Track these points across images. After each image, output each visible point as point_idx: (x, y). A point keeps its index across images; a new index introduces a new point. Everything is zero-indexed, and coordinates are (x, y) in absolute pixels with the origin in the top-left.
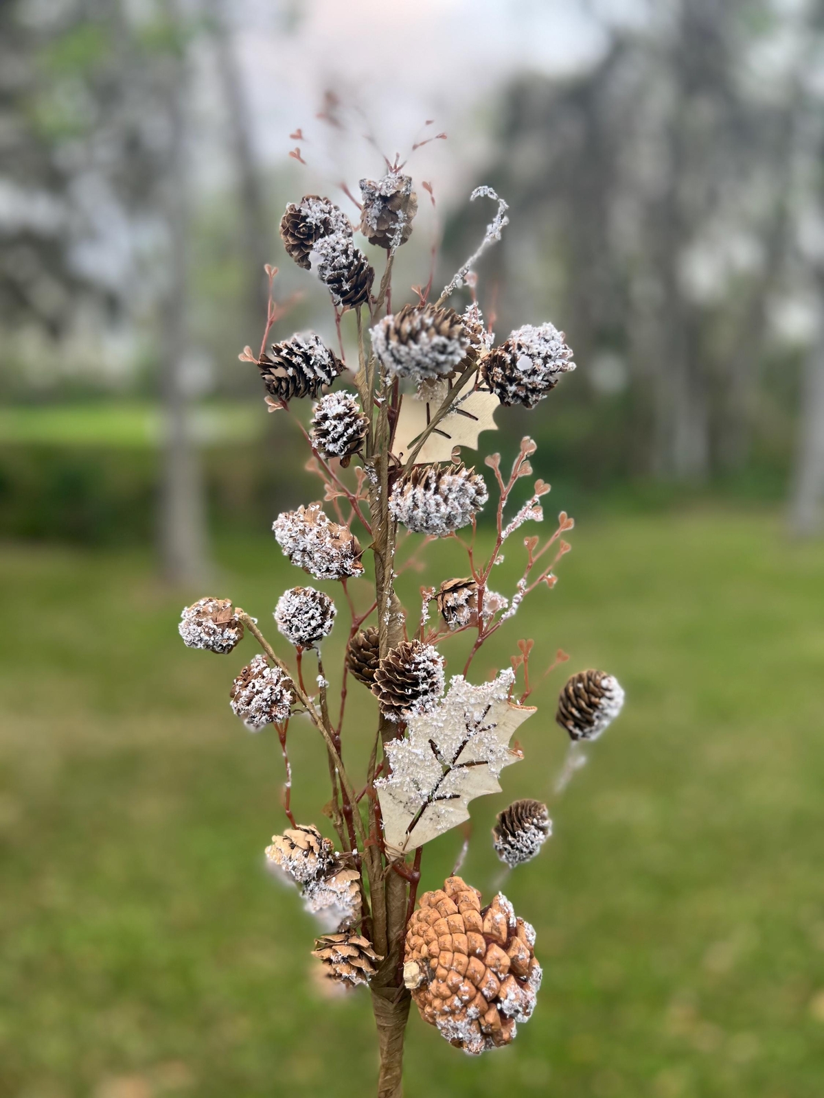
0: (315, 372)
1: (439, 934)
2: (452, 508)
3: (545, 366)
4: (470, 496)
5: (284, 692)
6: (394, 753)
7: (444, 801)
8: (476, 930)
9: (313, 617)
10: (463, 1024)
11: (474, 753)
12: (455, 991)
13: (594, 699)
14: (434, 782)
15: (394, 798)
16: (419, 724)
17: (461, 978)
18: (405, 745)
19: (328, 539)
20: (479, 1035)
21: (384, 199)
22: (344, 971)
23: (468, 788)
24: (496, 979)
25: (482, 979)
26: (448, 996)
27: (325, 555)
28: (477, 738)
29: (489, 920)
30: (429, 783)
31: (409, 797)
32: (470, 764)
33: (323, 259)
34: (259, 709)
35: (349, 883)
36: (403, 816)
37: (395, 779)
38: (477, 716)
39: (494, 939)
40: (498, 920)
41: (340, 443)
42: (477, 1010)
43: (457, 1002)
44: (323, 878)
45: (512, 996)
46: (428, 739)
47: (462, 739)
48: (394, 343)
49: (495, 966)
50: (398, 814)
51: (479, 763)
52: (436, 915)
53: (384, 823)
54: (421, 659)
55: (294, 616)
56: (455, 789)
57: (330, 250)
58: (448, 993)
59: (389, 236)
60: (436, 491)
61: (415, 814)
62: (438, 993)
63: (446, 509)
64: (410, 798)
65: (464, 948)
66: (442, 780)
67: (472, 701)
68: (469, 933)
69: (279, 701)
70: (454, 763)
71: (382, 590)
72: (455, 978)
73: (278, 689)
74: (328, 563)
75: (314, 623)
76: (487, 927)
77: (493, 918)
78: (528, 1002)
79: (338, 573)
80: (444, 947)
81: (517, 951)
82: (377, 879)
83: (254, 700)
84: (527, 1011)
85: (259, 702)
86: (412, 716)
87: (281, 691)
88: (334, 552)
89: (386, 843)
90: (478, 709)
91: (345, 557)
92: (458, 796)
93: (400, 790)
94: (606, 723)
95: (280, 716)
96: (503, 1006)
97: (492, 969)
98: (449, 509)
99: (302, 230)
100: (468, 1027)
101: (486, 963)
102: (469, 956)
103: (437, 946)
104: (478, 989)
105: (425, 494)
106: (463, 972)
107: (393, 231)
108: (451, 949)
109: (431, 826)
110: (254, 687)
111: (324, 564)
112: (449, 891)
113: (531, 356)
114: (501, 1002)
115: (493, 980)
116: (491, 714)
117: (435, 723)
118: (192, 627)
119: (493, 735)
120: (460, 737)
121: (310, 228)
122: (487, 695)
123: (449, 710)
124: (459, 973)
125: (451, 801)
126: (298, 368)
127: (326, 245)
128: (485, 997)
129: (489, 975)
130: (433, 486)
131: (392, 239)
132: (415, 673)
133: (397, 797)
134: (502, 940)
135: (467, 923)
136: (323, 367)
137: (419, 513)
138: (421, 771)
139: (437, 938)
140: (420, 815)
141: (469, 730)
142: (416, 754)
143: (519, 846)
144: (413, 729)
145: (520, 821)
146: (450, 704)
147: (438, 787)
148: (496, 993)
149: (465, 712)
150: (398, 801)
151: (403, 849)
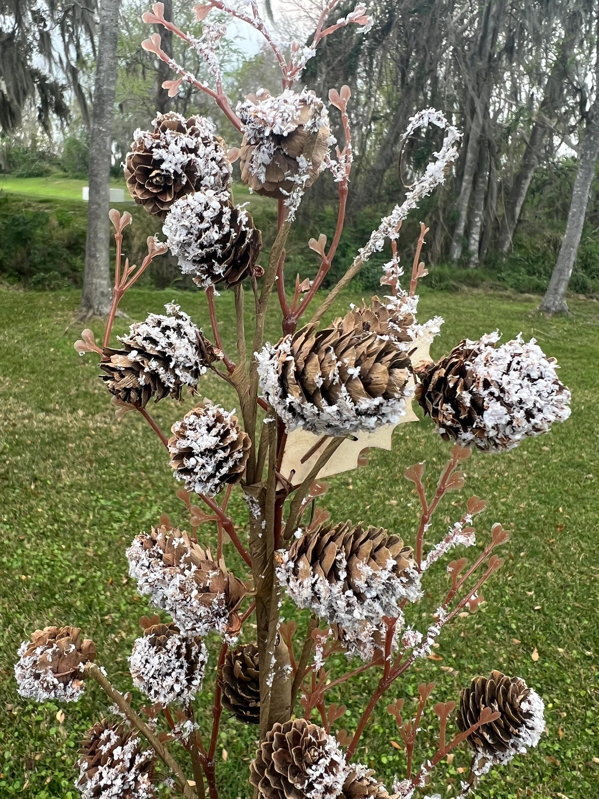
3: (529, 422)
21: (278, 139)
33: (185, 232)
57: (195, 220)
59: (284, 192)
99: (154, 180)
107: (290, 186)
113: (509, 406)
121: (167, 178)
126: (153, 375)
127: (189, 211)
130: (343, 575)
131: (288, 196)
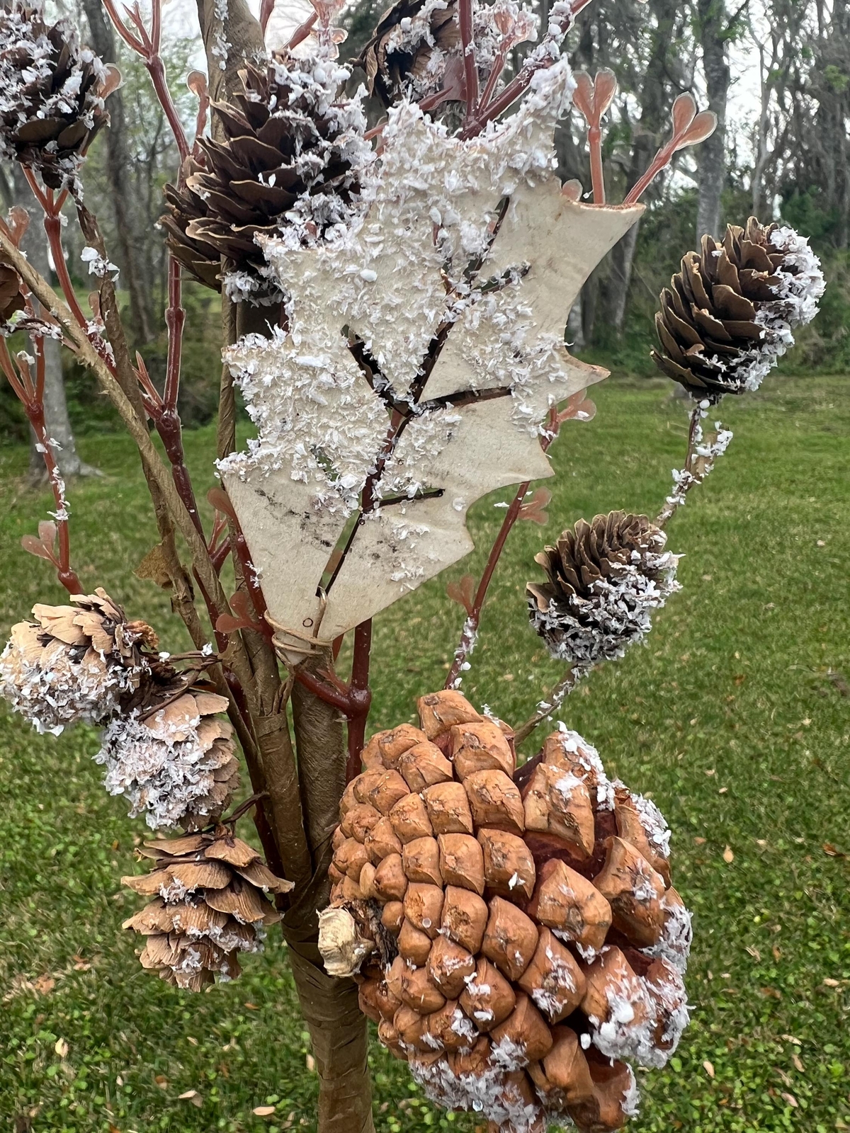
1: (405, 837)
6: (251, 370)
7: (403, 508)
8: (506, 824)
10: (482, 1084)
11: (472, 364)
12: (454, 994)
14: (369, 447)
15: (272, 503)
16: (308, 274)
17: (469, 960)
18: (276, 343)
20: (530, 1108)
22: (194, 922)
23: (461, 469)
24: (572, 964)
25: (530, 962)
26: (435, 1006)
29: (540, 796)
30: (358, 456)
31: (311, 498)
32: (461, 398)
35: (196, 722)
36: (302, 549)
37: (265, 448)
38: (472, 236)
39: (559, 848)
40: (568, 795)
42: (521, 1049)
43: (460, 1026)
44: (136, 712)
45: (624, 1012)
46: (339, 326)
47: (435, 318)
49: (568, 926)
50: (289, 546)
51: (487, 394)
52: (396, 785)
53: (258, 570)
56: (430, 473)
58: (435, 999)
61: (333, 544)
62: (407, 994)
64: (314, 502)
65: (473, 874)
66: (389, 448)
67: (453, 181)
68: (484, 832)
70: (417, 395)
72: (449, 960)
76: (534, 812)
77: (550, 788)
78: (667, 1014)
80: (416, 872)
81: (628, 878)
82: (266, 710)
84: (665, 1038)
86: (282, 249)
89: (272, 622)
90: (473, 215)
92: (439, 493)
93: (284, 481)
96: (596, 1038)
97: (558, 933)
100: (497, 1090)
101: (540, 916)
102: (487, 897)
103: (398, 870)
104: (519, 989)
106: (472, 943)
108: (435, 876)
109: (377, 573)
112: (431, 725)
114: (589, 1029)
115: (564, 968)
116: (511, 231)
117: (352, 268)
119: (520, 299)
120: (426, 311)
122: (497, 158)
123: (388, 223)
124: (460, 944)
125: (422, 506)
128: (544, 1014)
129: (549, 954)
133: (279, 499)
134: (581, 848)
135: (477, 805)
138: (332, 423)
139: (397, 846)
140: (347, 549)
141: (448, 287)
142: (312, 371)
143: (599, 615)
144: (293, 293)
145: (598, 558)
146: (388, 202)
147: (381, 467)
148: (576, 1003)
149: (437, 228)
150: (285, 510)
151: (316, 634)
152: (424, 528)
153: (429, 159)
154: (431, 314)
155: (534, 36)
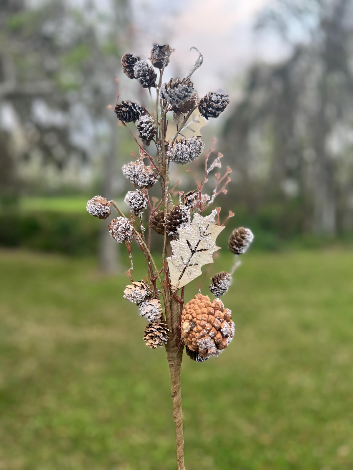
0: (136, 109)
1: (196, 310)
2: (192, 149)
4: (198, 145)
5: (130, 226)
6: (174, 245)
7: (192, 266)
8: (210, 306)
9: (139, 200)
10: (208, 340)
11: (203, 245)
12: (204, 327)
13: (243, 235)
14: (189, 257)
15: (174, 265)
16: (183, 233)
17: (206, 322)
18: (178, 241)
19: (144, 170)
20: (214, 344)
21: (160, 47)
22: (158, 334)
23: (201, 261)
24: (219, 321)
25: (214, 322)
27: (143, 175)
28: (204, 239)
30: (187, 258)
32: (201, 250)
33: (139, 67)
34: (121, 231)
35: (157, 302)
36: (177, 272)
37: (174, 256)
38: (204, 229)
39: (217, 309)
40: (218, 302)
41: (148, 132)
42: (213, 333)
43: (205, 331)
44: (147, 301)
45: (226, 326)
46: (186, 240)
47: (199, 239)
48: (169, 89)
49: (219, 316)
50: (175, 272)
51: (205, 250)
52: (193, 305)
53: (170, 275)
54: (182, 208)
55: (132, 200)
56: (196, 261)
57: (142, 64)
58: (201, 329)
60: (185, 144)
61: (182, 272)
62: (197, 329)
63: (189, 150)
64: (180, 265)
65: (206, 312)
66: (191, 257)
67: (202, 222)
68: (207, 307)
69: (128, 229)
70: (195, 249)
71: (164, 191)
72: (203, 323)
73: (128, 224)
74: (144, 179)
75: (140, 202)
76: (214, 305)
78: (232, 332)
79: (148, 183)
80: (198, 314)
81: (226, 312)
82: (168, 301)
83: (119, 227)
84: (232, 335)
85: (121, 228)
86: (180, 229)
87: (129, 226)
88: (146, 174)
89: (171, 284)
90: (204, 226)
91: (151, 176)
92: (198, 264)
93: (176, 261)
94: (248, 245)
95: (129, 235)
96: (223, 331)
97: (217, 318)
98: (190, 150)
99: (130, 60)
100: (210, 341)
101: (215, 316)
102: (208, 315)
103: (195, 314)
104: (213, 325)
105: (181, 145)
106: (206, 320)
107: (163, 59)
108: (201, 313)
110: (119, 223)
111: (143, 179)
112: (197, 298)
113: (217, 96)
114: (222, 329)
116: (209, 228)
117: (189, 232)
118: (92, 205)
119: (210, 238)
121: (133, 59)
122: (207, 220)
123: (193, 227)
124: (205, 320)
125: (195, 266)
126: (130, 108)
127: (140, 63)
128: (216, 328)
129: (216, 320)
130: (184, 142)
131: (163, 62)
132: (180, 213)
133: (175, 264)
134: (220, 308)
135: (206, 304)
136: (139, 108)
137: (180, 152)
138: (184, 253)
139: (195, 312)
140: (184, 272)
141: (201, 236)
142: (182, 245)
143: (221, 286)
144: (181, 235)
145: (220, 278)
146: (194, 224)
147: (190, 260)
148: (220, 326)
149: (200, 228)
150: (175, 266)
151: (178, 287)
152: (195, 270)
153: (199, 220)
154: (198, 239)
155: (210, 199)
